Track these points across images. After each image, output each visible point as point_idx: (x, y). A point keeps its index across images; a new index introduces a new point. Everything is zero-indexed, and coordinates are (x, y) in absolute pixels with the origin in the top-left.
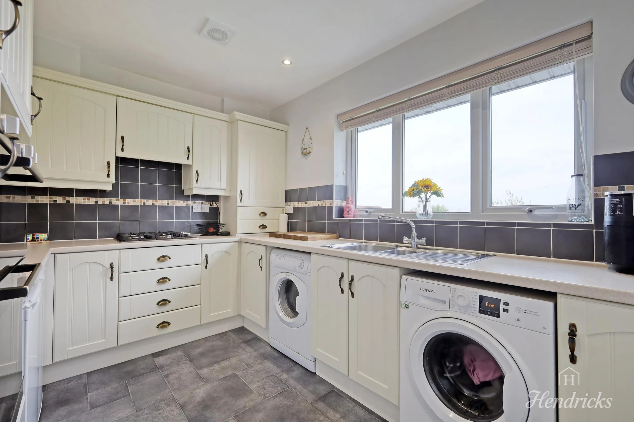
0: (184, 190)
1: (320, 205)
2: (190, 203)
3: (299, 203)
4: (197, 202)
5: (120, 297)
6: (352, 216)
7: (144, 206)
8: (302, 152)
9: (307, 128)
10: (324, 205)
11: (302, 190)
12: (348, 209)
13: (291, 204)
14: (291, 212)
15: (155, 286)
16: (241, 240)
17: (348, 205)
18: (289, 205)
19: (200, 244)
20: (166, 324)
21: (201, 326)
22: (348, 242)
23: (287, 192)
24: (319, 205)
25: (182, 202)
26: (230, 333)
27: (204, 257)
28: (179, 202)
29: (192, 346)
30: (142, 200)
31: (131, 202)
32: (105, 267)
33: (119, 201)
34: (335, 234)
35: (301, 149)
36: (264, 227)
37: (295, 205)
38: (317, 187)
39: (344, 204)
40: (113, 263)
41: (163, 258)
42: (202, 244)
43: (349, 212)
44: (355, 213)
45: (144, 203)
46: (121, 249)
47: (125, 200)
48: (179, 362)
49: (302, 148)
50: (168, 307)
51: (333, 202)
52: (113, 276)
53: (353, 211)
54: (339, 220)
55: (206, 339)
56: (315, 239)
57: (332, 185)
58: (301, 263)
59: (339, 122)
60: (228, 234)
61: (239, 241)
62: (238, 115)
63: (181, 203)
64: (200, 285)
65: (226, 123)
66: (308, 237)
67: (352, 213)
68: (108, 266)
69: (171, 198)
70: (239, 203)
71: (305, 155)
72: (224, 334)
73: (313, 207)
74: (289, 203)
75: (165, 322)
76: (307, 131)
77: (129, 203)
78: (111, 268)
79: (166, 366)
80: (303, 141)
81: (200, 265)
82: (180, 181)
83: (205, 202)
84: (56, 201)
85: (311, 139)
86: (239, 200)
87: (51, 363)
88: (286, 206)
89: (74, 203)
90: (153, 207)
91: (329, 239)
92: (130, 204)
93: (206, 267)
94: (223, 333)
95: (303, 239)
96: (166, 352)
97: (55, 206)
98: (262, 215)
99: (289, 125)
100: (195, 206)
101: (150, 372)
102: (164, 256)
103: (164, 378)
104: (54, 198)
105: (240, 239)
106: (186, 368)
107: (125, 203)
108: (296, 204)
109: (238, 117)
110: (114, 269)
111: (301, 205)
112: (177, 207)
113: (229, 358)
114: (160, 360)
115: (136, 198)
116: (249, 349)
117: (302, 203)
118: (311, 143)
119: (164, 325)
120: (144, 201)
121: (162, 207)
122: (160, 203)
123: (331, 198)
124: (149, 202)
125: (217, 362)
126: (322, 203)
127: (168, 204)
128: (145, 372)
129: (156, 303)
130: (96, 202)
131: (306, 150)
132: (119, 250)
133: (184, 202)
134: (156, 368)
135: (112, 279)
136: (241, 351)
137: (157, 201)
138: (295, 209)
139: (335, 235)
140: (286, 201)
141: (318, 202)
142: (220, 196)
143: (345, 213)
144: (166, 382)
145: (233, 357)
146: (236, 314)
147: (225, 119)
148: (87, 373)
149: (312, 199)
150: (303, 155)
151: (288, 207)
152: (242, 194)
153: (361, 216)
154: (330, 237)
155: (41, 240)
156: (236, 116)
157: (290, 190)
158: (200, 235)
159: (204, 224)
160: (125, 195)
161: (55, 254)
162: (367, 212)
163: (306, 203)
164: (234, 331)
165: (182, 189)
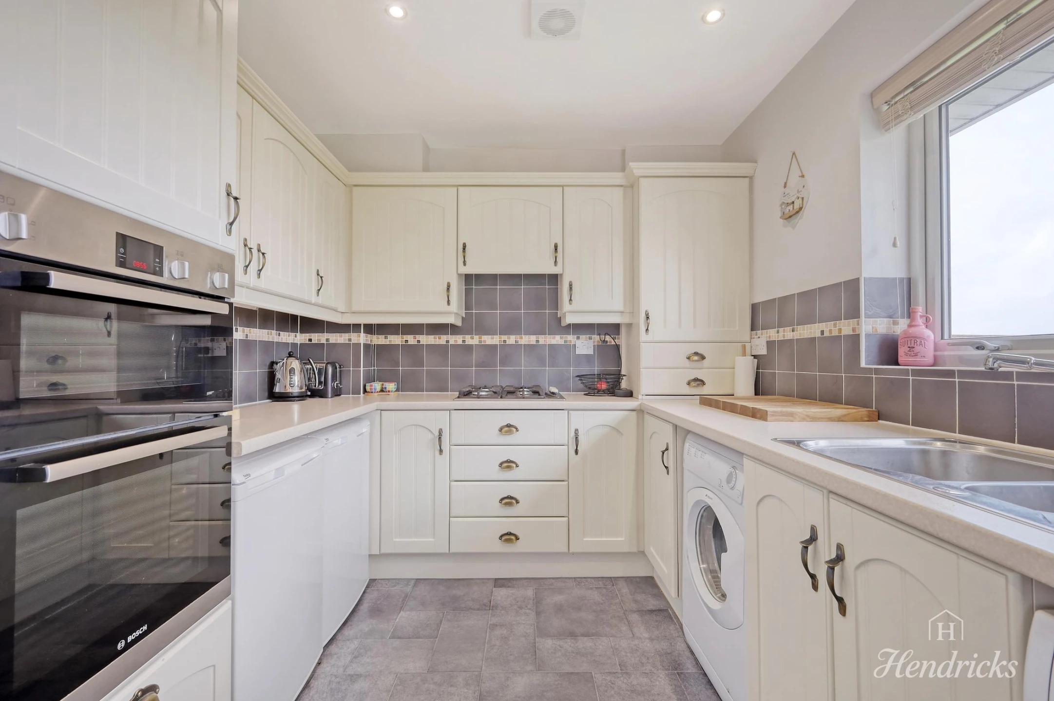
0: (560, 317)
1: (826, 334)
2: (571, 338)
3: (778, 332)
4: (583, 337)
5: (452, 481)
6: (930, 359)
7: (504, 346)
8: (784, 213)
9: (794, 154)
10: (835, 333)
11: (785, 300)
12: (914, 341)
13: (762, 334)
14: (763, 351)
15: (495, 472)
16: (642, 408)
17: (912, 330)
18: (759, 337)
19: (566, 410)
20: (513, 538)
21: (569, 555)
22: (904, 433)
23: (754, 308)
24: (822, 332)
25: (558, 337)
26: (622, 584)
27: (572, 434)
28: (554, 338)
29: (553, 587)
30: (502, 336)
31: (488, 340)
32: (434, 434)
33: (473, 339)
34: (864, 407)
35: (781, 205)
36: (700, 382)
37: (770, 336)
38: (819, 288)
39: (901, 327)
40: (441, 429)
41: (508, 428)
42: (569, 410)
43: (918, 349)
44: (938, 353)
45: (505, 341)
46: (452, 410)
47: (480, 338)
48: (521, 608)
49: (784, 203)
50: (516, 510)
51: (858, 324)
52: (442, 448)
53: (931, 346)
54: (877, 371)
55: (578, 581)
56: (791, 418)
57: (857, 281)
58: (730, 475)
59: (877, 111)
60: (630, 394)
61: (639, 408)
62: (637, 168)
63: (557, 340)
64: (567, 482)
65: (622, 189)
66: (767, 411)
67: (927, 353)
68: (437, 434)
69: (542, 332)
70: (643, 336)
71: (790, 217)
72: (613, 580)
73: (811, 338)
74: (759, 332)
75: (510, 534)
76: (794, 159)
77: (485, 341)
78: (439, 436)
79: (501, 608)
80: (785, 187)
81: (567, 447)
82: (555, 303)
83: (596, 336)
84: (407, 341)
85: (803, 176)
86: (643, 328)
87: (379, 553)
88: (754, 338)
89: (425, 344)
90: (517, 346)
91: (840, 419)
92: (486, 344)
93: (576, 452)
94: (611, 578)
95: (758, 416)
96: (514, 582)
97: (406, 347)
98: (696, 358)
99: (756, 162)
100: (579, 343)
101: (478, 610)
102: (509, 426)
103: (488, 630)
104: (406, 337)
105: (640, 405)
106: (524, 624)
107: (480, 342)
108: (773, 334)
109: (637, 172)
110: (442, 438)
111: (784, 336)
112: (552, 347)
113: (597, 635)
114: (501, 595)
115: (495, 334)
116: (641, 631)
117: (784, 331)
118: (804, 186)
119: (509, 537)
120: (504, 337)
121: (530, 348)
122: (527, 339)
123: (854, 313)
124: (511, 340)
125: (573, 635)
126: (829, 328)
127: (537, 341)
128: (472, 607)
129: (499, 500)
130: (448, 342)
131: (790, 207)
132: (450, 410)
133: (561, 338)
134: (489, 607)
135: (441, 451)
136: (624, 628)
137: (521, 338)
138: (770, 344)
139: (863, 411)
140: (753, 328)
141: (822, 326)
142: (621, 324)
143: (902, 351)
144: (487, 638)
145: (606, 636)
146: (635, 550)
147: (618, 182)
148: (417, 579)
149: (807, 319)
150: (785, 219)
151: (756, 341)
152: (648, 318)
153: (962, 360)
154: (845, 415)
155: (389, 391)
156: (635, 171)
157: (759, 303)
158: (585, 394)
159: (595, 375)
160: (483, 329)
161: (381, 410)
162: (980, 347)
163: (793, 331)
164: (629, 580)
165: (559, 316)
